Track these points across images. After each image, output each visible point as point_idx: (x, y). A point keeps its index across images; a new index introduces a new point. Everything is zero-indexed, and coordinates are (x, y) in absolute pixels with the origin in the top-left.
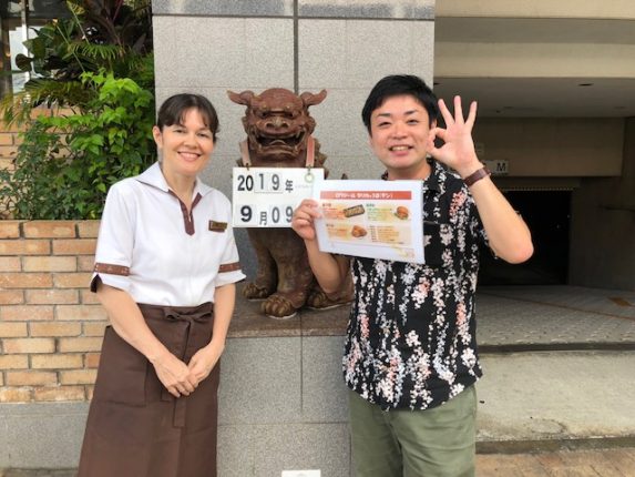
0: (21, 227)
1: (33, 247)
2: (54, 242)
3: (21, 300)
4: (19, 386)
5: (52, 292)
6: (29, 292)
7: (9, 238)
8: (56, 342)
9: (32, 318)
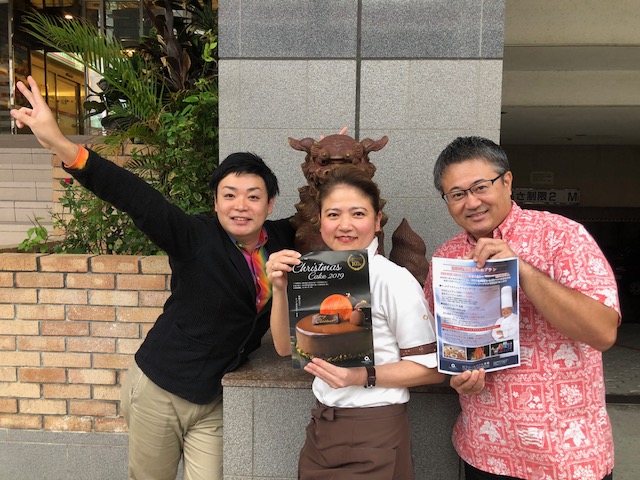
0: (89, 262)
1: (99, 281)
2: (119, 277)
3: (86, 331)
4: (81, 416)
5: (114, 325)
6: (93, 325)
7: (77, 272)
8: (117, 374)
9: (96, 349)
